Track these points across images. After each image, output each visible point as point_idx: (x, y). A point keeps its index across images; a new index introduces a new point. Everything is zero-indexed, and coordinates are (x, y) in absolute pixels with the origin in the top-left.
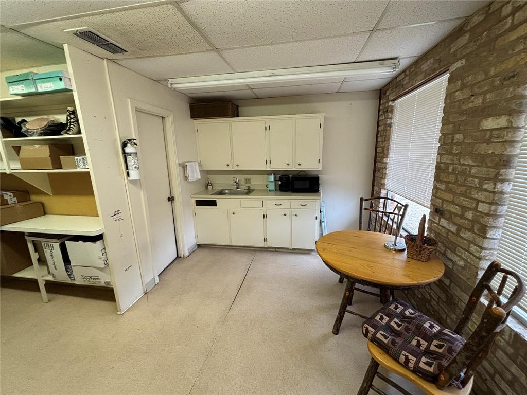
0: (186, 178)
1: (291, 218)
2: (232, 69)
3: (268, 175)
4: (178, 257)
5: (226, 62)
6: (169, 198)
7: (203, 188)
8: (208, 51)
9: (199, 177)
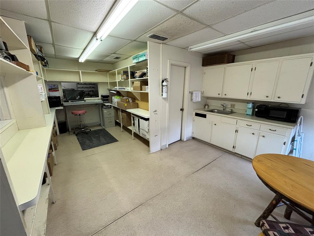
0: (192, 100)
1: (259, 137)
2: (223, 33)
3: (247, 103)
4: (181, 140)
5: (217, 31)
6: (181, 109)
7: (203, 107)
8: (204, 28)
9: (200, 100)
